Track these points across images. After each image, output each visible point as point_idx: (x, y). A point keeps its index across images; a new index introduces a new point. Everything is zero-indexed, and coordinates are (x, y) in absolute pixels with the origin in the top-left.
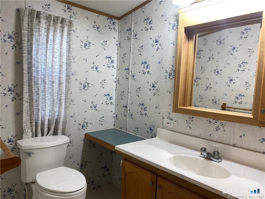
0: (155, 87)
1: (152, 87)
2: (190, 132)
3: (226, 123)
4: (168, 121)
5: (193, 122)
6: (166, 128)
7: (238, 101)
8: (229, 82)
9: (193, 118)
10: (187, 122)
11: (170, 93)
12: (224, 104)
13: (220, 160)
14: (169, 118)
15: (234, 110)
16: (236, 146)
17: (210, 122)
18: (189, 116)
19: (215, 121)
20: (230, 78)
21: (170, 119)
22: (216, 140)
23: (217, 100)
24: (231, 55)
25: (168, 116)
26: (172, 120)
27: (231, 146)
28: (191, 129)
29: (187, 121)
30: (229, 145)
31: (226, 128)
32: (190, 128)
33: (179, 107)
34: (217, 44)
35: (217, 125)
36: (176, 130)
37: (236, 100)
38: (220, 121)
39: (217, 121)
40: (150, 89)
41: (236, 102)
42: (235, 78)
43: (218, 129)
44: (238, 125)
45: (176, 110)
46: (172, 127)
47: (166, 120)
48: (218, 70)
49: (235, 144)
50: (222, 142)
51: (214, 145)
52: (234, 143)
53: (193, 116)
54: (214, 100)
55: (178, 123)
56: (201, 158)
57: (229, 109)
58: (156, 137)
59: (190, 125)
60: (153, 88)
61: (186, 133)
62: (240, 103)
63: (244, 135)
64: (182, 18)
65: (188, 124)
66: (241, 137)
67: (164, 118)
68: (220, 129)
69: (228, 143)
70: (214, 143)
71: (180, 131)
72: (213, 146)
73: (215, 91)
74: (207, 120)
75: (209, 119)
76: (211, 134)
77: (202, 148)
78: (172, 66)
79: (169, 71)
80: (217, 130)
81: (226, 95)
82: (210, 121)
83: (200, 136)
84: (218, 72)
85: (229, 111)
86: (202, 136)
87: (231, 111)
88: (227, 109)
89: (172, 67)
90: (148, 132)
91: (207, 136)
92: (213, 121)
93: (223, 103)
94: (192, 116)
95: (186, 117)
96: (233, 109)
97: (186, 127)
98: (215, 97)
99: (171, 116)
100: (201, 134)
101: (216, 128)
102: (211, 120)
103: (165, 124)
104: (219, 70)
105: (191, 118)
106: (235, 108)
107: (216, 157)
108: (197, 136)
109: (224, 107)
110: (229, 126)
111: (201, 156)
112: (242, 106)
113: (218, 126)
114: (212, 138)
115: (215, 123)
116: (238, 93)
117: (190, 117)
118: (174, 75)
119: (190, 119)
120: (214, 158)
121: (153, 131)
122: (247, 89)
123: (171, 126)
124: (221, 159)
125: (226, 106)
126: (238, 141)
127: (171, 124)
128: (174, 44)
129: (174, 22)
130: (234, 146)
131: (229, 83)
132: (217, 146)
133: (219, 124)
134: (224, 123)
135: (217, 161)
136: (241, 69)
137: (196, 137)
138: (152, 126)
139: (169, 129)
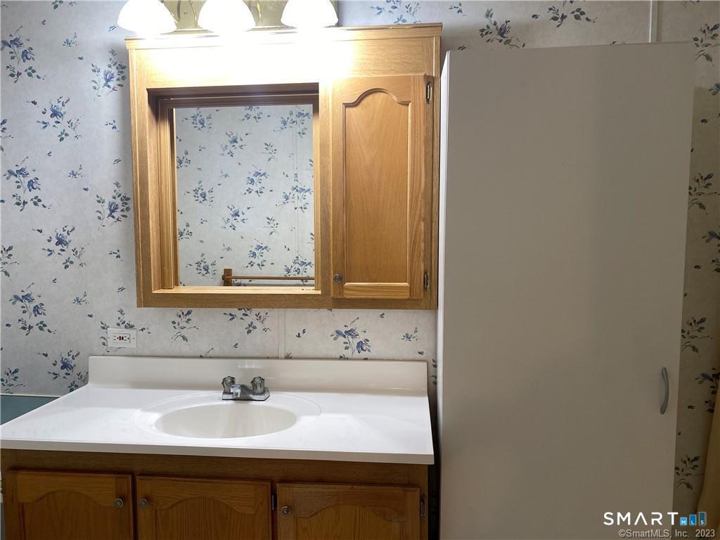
0: (67, 244)
1: (57, 244)
2: (185, 348)
3: (267, 314)
4: (122, 331)
5: (191, 324)
6: (116, 353)
7: (257, 261)
8: (232, 219)
9: (189, 313)
10: (176, 325)
11: (118, 257)
12: (228, 272)
13: (266, 395)
14: (124, 325)
15: (250, 281)
16: (291, 358)
17: (233, 317)
18: (178, 310)
19: (243, 311)
20: (233, 210)
21: (126, 327)
22: (249, 355)
23: (209, 263)
24: (229, 156)
25: (119, 318)
26: (132, 327)
27: (281, 359)
28: (187, 341)
29: (174, 323)
30: (277, 358)
31: (267, 324)
32: (184, 338)
33: (155, 292)
34: (195, 125)
35: (248, 320)
36: (147, 352)
37: (252, 259)
38: (255, 311)
39: (248, 312)
40: (49, 250)
41: (251, 264)
42: (245, 210)
43: (251, 328)
44: (290, 314)
45: (147, 299)
46: (135, 347)
47: (114, 331)
48: (204, 191)
49: (289, 353)
50: (264, 356)
51: (246, 367)
52: (287, 351)
53: (189, 309)
54: (203, 265)
55: (149, 333)
56: (225, 402)
57: (239, 281)
58: (88, 384)
59: (184, 332)
60: (60, 247)
61: (174, 354)
62: (261, 265)
63: (304, 332)
64: (137, 62)
65: (178, 330)
66: (299, 336)
67: (108, 327)
68: (255, 328)
69: (276, 355)
70: (246, 361)
71: (160, 352)
72: (244, 369)
73: (201, 241)
74: (225, 314)
75: (228, 311)
76: (237, 344)
77: (224, 379)
78: (117, 184)
79: (108, 199)
80: (249, 332)
81: (229, 249)
82: (231, 315)
83: (211, 354)
84: (204, 196)
85: (239, 285)
86: (217, 352)
87: (245, 285)
88: (236, 282)
89: (116, 188)
90: (55, 374)
91: (228, 350)
92: (239, 314)
93: (225, 270)
94: (186, 309)
95: (171, 314)
96: (247, 281)
97: (173, 340)
98: (203, 255)
99: (127, 319)
100: (212, 349)
101: (246, 329)
102: (234, 311)
103: (112, 343)
104: (206, 190)
105: (186, 315)
106: (251, 278)
107: (259, 389)
108: (204, 355)
109: (227, 280)
110: (274, 317)
111: (226, 396)
112: (264, 272)
113: (252, 323)
114: (240, 351)
115: (244, 317)
116: (255, 244)
117: (183, 313)
118: (125, 208)
119: (182, 316)
120: (254, 394)
121: (75, 369)
122: (271, 233)
123: (131, 346)
124: (268, 391)
125: (233, 275)
126: (294, 347)
127: (132, 338)
128: (114, 127)
129: (110, 67)
130: (288, 357)
131: (232, 221)
132: (253, 367)
133: (252, 317)
134: (262, 314)
135: (262, 397)
136: (255, 188)
137: (201, 357)
138: (69, 355)
139: (126, 354)
